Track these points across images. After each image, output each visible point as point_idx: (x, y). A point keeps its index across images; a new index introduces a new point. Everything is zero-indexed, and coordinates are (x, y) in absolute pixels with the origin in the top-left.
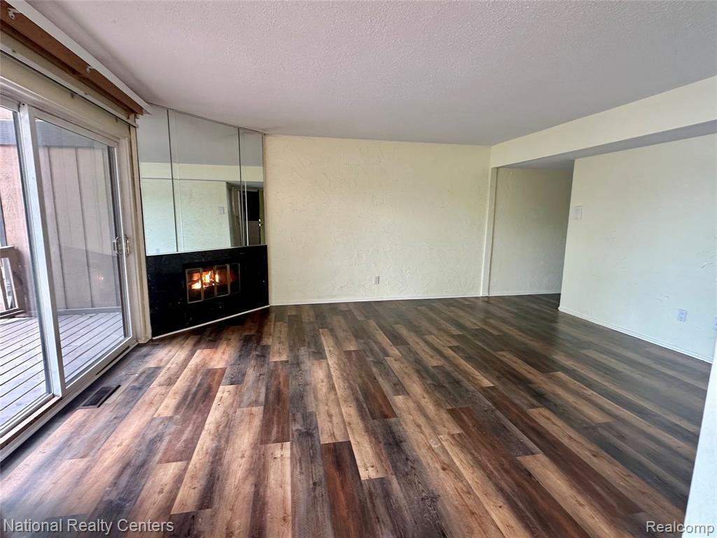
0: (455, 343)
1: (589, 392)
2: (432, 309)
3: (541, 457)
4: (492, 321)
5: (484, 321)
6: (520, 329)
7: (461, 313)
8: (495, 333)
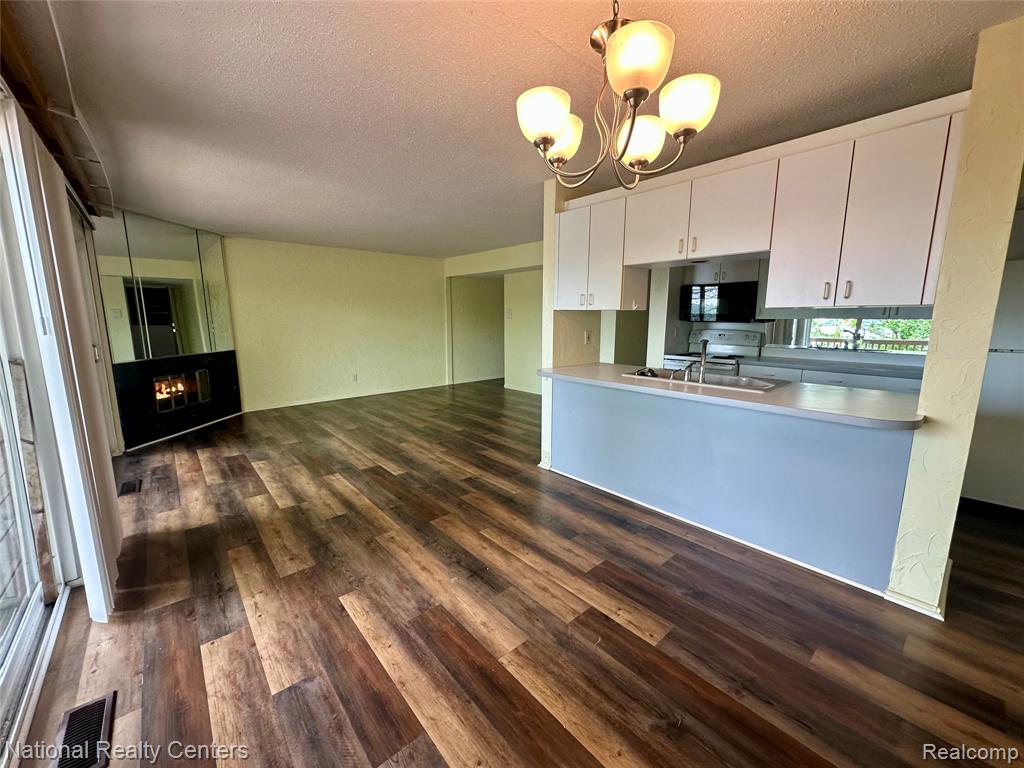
0: (433, 414)
1: (517, 424)
2: (411, 397)
3: (490, 449)
4: (457, 399)
5: (453, 400)
6: (478, 401)
7: (434, 397)
8: (461, 405)
